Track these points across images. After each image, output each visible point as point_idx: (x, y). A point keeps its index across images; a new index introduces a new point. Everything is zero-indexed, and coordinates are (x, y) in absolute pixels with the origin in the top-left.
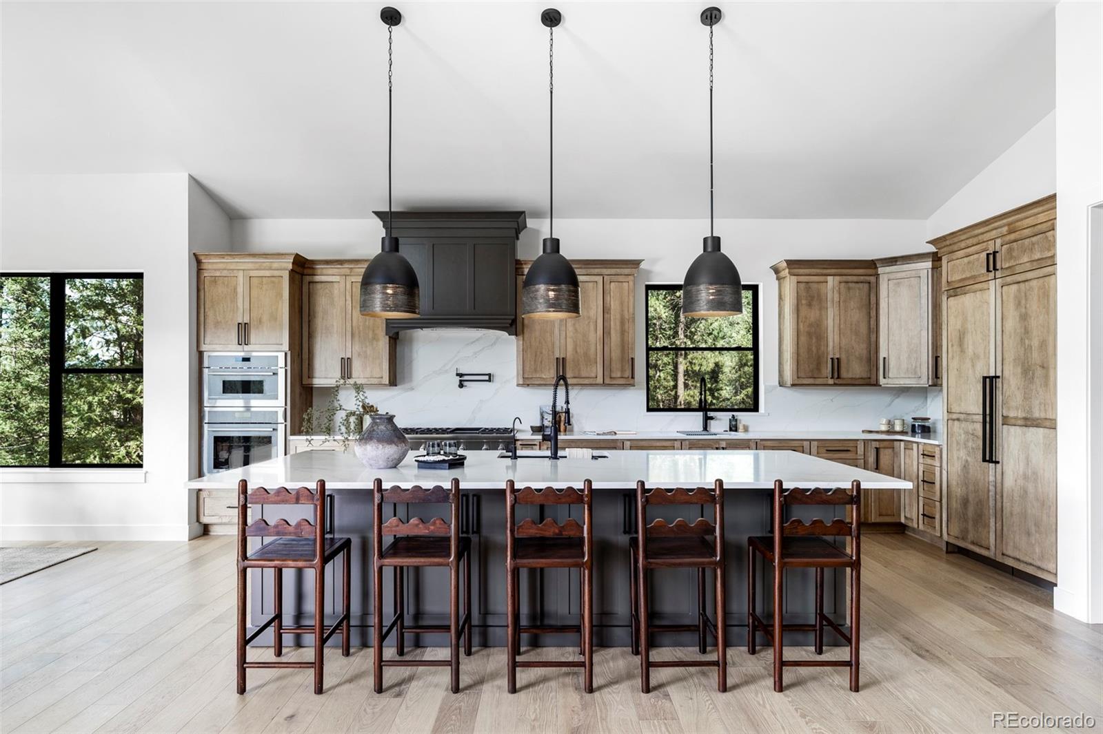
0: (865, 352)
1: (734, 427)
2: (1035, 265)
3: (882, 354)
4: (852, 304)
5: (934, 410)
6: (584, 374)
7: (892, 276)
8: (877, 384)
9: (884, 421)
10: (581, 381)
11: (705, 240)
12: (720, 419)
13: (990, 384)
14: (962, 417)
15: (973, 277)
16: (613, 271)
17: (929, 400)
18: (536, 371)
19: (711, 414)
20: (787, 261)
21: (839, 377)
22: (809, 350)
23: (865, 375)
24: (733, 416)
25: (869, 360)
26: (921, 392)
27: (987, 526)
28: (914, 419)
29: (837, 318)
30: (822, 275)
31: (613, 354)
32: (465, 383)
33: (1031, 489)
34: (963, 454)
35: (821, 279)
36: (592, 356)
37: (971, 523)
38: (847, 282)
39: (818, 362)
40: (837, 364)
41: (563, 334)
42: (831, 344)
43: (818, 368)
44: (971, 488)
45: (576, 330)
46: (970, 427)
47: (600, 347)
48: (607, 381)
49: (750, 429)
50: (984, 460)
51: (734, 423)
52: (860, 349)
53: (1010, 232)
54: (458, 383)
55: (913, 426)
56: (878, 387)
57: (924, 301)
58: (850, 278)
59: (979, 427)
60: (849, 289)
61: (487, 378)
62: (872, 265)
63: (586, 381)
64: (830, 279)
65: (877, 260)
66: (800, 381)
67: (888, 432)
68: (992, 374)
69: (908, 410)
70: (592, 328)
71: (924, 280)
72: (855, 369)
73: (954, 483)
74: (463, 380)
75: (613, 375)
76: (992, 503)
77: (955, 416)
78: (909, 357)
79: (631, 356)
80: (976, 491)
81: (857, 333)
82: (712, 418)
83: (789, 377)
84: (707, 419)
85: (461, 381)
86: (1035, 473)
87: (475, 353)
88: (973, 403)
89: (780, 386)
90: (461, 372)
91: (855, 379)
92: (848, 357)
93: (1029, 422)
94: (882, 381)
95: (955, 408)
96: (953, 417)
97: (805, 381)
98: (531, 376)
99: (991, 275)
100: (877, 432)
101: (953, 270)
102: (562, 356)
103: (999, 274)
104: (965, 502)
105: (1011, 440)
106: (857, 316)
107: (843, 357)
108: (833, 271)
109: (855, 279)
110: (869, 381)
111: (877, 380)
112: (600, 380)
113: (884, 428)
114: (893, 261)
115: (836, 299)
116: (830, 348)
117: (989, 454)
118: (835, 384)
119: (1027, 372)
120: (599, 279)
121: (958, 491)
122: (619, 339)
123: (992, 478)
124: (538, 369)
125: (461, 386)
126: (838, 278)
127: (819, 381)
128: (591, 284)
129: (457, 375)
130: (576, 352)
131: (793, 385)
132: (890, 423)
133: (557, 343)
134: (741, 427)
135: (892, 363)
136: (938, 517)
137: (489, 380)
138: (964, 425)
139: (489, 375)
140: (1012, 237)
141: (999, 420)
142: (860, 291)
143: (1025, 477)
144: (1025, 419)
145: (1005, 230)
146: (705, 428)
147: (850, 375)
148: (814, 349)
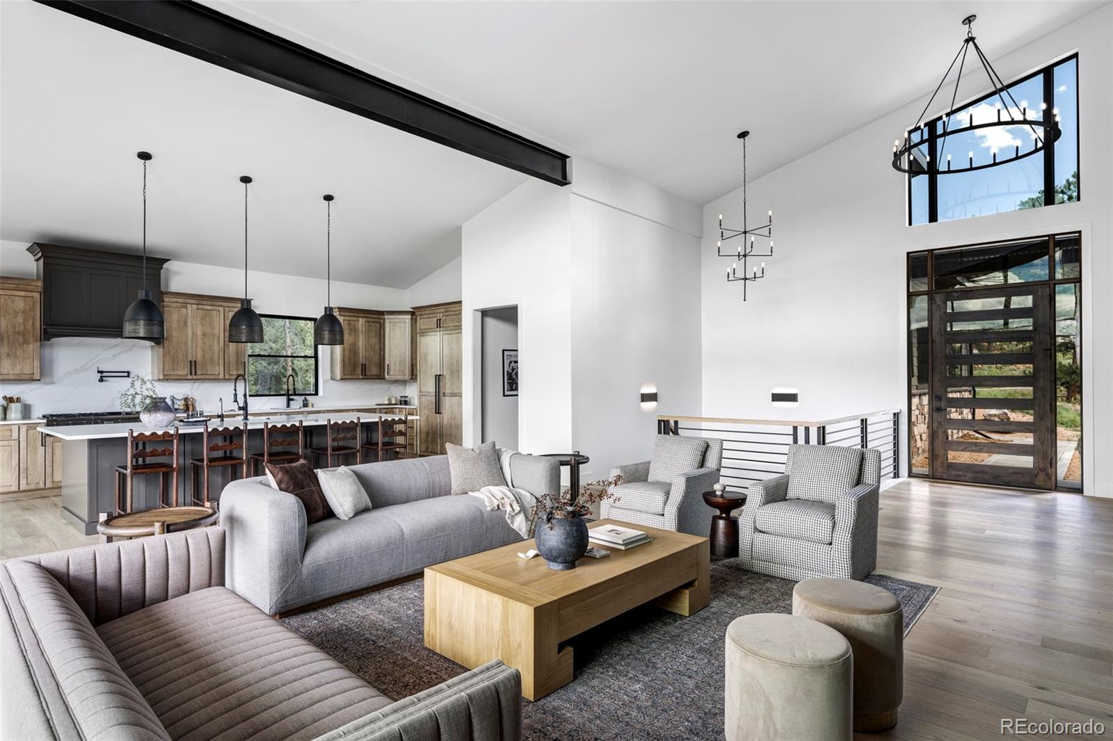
0: (378, 361)
1: (305, 405)
2: (455, 328)
3: (387, 363)
4: (372, 334)
5: (412, 392)
6: (210, 372)
7: (392, 321)
8: (384, 379)
9: (387, 398)
10: (208, 377)
11: (326, 308)
12: (297, 401)
13: (438, 378)
14: (426, 394)
15: (432, 329)
16: (230, 304)
17: (407, 387)
18: (173, 370)
19: (291, 397)
20: (338, 308)
21: (365, 375)
22: (350, 360)
23: (378, 374)
24: (305, 398)
25: (380, 365)
26: (404, 383)
27: (437, 443)
28: (401, 397)
29: (364, 341)
30: (357, 317)
31: (231, 359)
32: (104, 379)
33: (453, 423)
34: (426, 412)
35: (356, 319)
36: (216, 360)
37: (430, 443)
38: (369, 322)
39: (355, 366)
40: (364, 367)
41: (194, 345)
42: (361, 355)
43: (354, 369)
44: (430, 427)
45: (204, 343)
46: (430, 398)
47: (221, 354)
48: (227, 377)
49: (315, 406)
50: (436, 413)
51: (305, 402)
52: (376, 359)
53: (446, 312)
54: (99, 378)
55: (401, 401)
56: (383, 380)
57: (407, 336)
58: (370, 320)
59: (434, 398)
60: (370, 325)
61: (126, 374)
62: (382, 313)
63: (212, 377)
64: (361, 319)
65: (385, 311)
66: (345, 377)
67: (389, 404)
68: (439, 374)
69: (397, 392)
70: (216, 341)
71: (407, 325)
72: (373, 370)
73: (422, 426)
74: (103, 376)
75: (231, 373)
76: (439, 432)
77: (423, 394)
78: (400, 364)
79: (243, 361)
80: (432, 428)
81: (374, 350)
82: (292, 400)
83: (338, 375)
84: (289, 400)
85: (102, 377)
86: (455, 417)
87: (114, 356)
88: (430, 387)
89: (332, 379)
90: (100, 370)
91: (373, 376)
92: (369, 364)
93: (453, 395)
94: (387, 377)
95: (423, 390)
96: (422, 394)
97: (348, 377)
98: (169, 373)
99: (438, 329)
100: (383, 405)
101: (422, 323)
102: (194, 360)
103: (441, 329)
104: (428, 433)
105: (447, 403)
106: (374, 341)
107: (367, 363)
108: (361, 315)
109: (373, 320)
110: (380, 377)
111: (384, 376)
112: (221, 376)
113: (386, 402)
114: (392, 313)
115: (364, 331)
116: (361, 358)
117: (438, 411)
118: (363, 379)
119: (452, 373)
120: (221, 309)
121: (424, 429)
122: (235, 350)
123: (438, 421)
124: (175, 368)
125: (101, 380)
126: (364, 319)
127: (355, 377)
128: (215, 312)
129: (98, 372)
130: (204, 357)
131: (341, 379)
132: (389, 399)
133: (190, 350)
134: (310, 405)
135: (392, 367)
136: (415, 443)
137: (128, 376)
138: (427, 398)
139: (128, 372)
140: (447, 314)
141: (442, 394)
142: (375, 327)
143: (451, 419)
144: (451, 393)
145: (444, 310)
146: (288, 406)
147: (371, 374)
148: (352, 359)
